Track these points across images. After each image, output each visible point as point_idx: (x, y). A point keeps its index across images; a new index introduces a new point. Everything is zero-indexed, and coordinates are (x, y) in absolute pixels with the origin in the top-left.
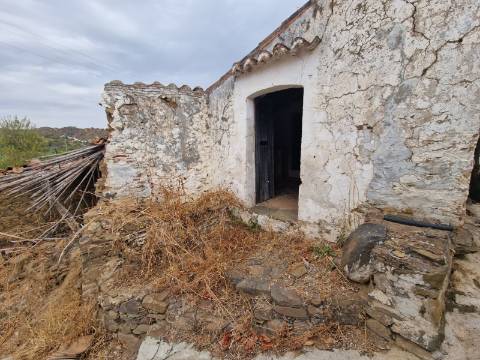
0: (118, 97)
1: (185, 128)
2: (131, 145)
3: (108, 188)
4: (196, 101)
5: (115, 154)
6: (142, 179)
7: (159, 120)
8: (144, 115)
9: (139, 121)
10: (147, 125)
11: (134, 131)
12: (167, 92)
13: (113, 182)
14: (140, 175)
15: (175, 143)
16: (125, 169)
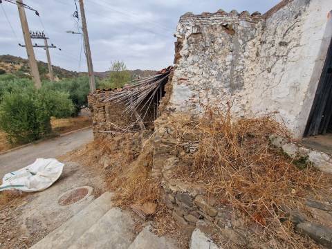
0: (189, 28)
1: (238, 56)
2: (192, 70)
3: (171, 104)
4: (253, 27)
5: (180, 77)
6: (195, 99)
7: (217, 47)
8: (206, 43)
9: (201, 49)
10: (207, 52)
11: (195, 58)
12: (229, 19)
13: (175, 100)
14: (194, 96)
15: (226, 69)
16: (184, 90)
